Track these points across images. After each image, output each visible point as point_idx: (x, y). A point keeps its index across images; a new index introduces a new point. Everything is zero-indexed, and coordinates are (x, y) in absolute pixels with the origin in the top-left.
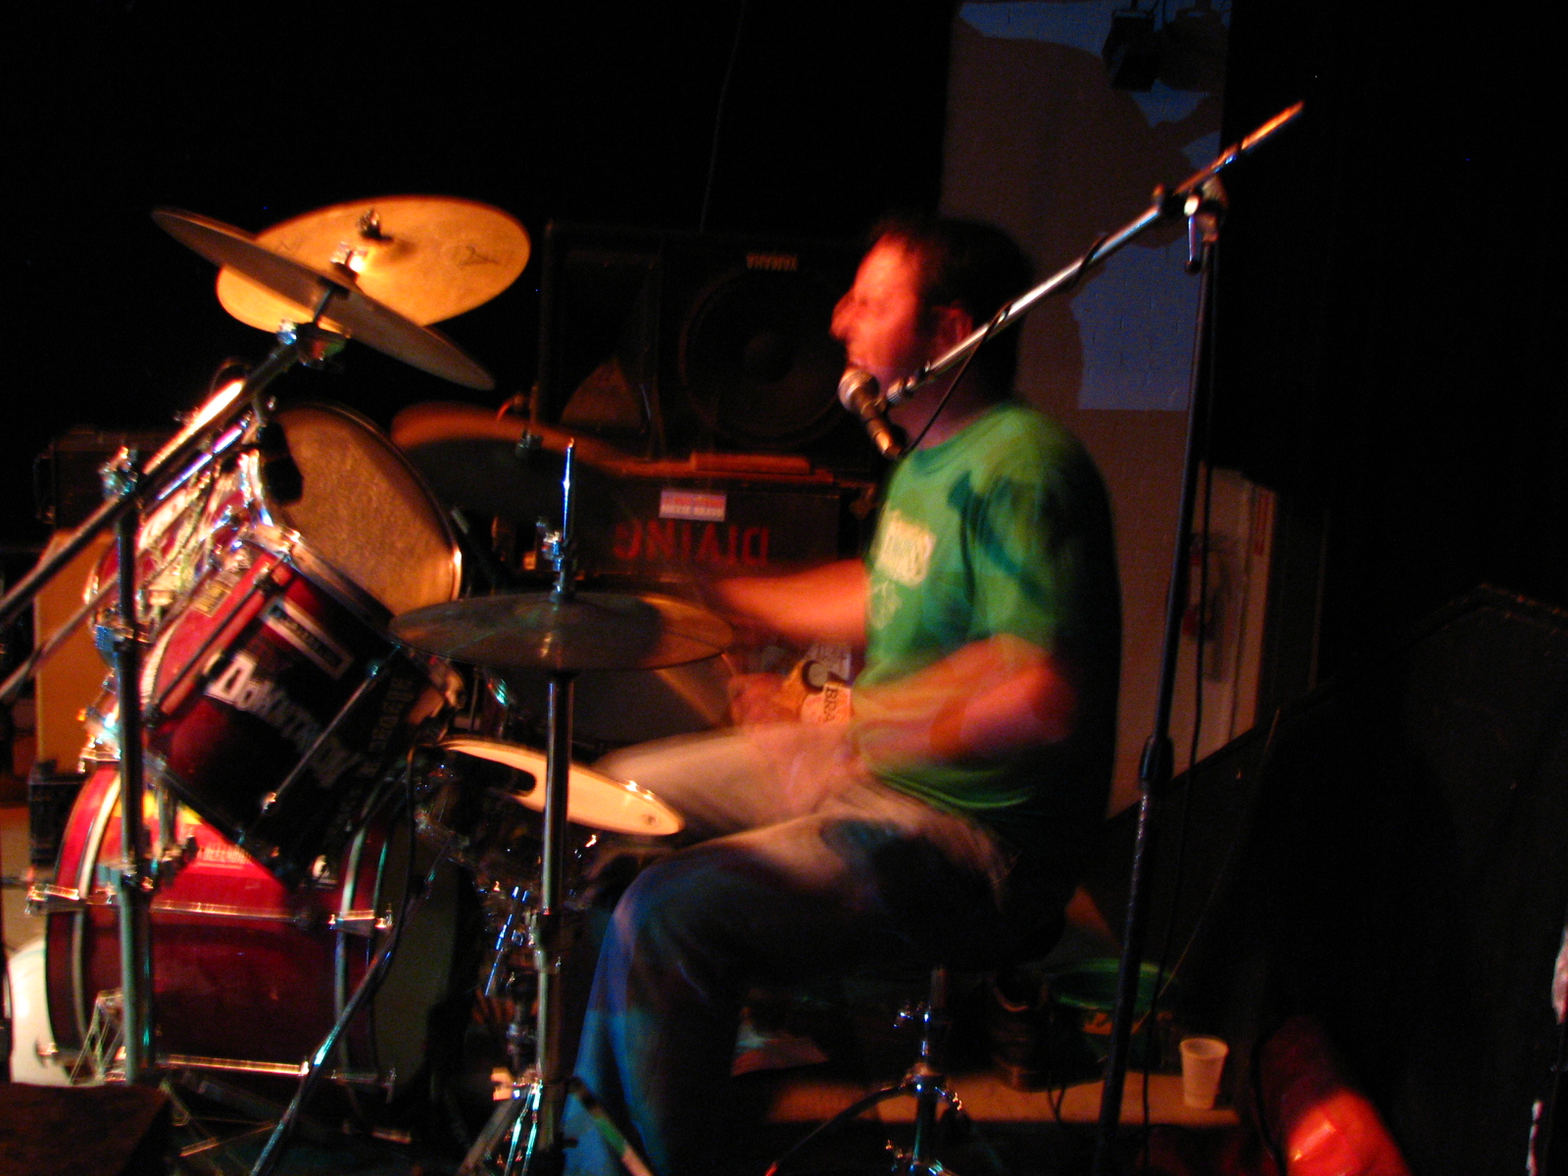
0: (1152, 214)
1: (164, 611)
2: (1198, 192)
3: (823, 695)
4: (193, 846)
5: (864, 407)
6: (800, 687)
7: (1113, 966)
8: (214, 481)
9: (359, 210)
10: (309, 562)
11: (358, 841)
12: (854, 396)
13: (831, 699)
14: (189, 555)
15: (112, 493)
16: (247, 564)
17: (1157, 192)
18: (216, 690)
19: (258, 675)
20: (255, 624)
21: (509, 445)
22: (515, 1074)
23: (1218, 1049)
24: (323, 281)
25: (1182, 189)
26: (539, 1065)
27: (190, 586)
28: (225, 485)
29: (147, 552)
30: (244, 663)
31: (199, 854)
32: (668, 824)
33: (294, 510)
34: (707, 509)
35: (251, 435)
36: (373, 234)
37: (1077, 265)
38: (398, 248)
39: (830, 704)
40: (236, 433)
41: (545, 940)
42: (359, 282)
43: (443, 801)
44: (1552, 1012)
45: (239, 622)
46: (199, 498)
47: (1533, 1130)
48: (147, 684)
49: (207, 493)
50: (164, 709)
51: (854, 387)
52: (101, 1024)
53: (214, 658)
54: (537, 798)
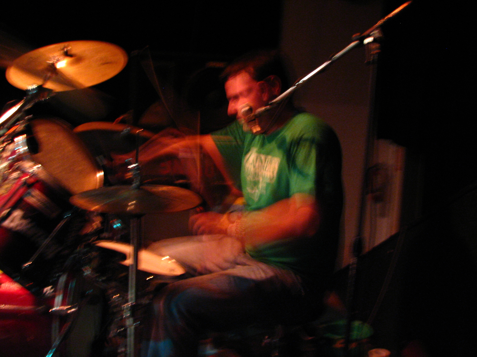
7: (342, 322)
9: (61, 45)
16: (19, 176)
17: (355, 35)
18: (6, 223)
19: (24, 217)
21: (118, 132)
25: (365, 34)
30: (17, 213)
32: (179, 271)
33: (39, 155)
35: (21, 128)
36: (67, 54)
38: (77, 59)
41: (133, 315)
43: (95, 264)
54: (129, 262)
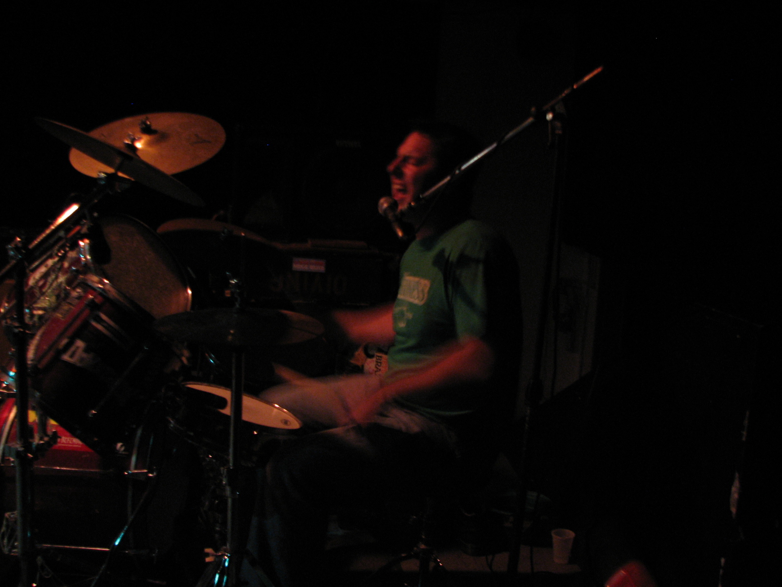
0: (530, 120)
1: (41, 317)
2: (553, 110)
3: (374, 359)
4: (55, 436)
5: (390, 216)
6: (363, 355)
7: (513, 494)
8: (66, 252)
9: (142, 118)
10: (113, 293)
11: (139, 432)
12: (385, 210)
13: (379, 361)
14: (54, 289)
15: (12, 258)
16: (82, 294)
17: (533, 109)
18: (66, 357)
19: (86, 350)
20: (86, 324)
21: (216, 234)
22: (216, 550)
23: (571, 534)
24: (120, 153)
25: (545, 108)
26: (228, 545)
27: (53, 305)
28: (72, 254)
29: (32, 288)
30: (80, 344)
31: (59, 440)
32: (295, 424)
33: (106, 267)
34: (316, 266)
35: (84, 230)
36: (147, 130)
37: (495, 145)
38: (160, 137)
39: (378, 363)
40: (78, 228)
41: (230, 483)
42: (139, 153)
44: (730, 512)
45: (78, 323)
46: (58, 261)
47: (721, 572)
48: (31, 354)
49: (63, 258)
50: (40, 366)
51: (385, 205)
52: (7, 526)
53: (65, 341)
54: (227, 411)
